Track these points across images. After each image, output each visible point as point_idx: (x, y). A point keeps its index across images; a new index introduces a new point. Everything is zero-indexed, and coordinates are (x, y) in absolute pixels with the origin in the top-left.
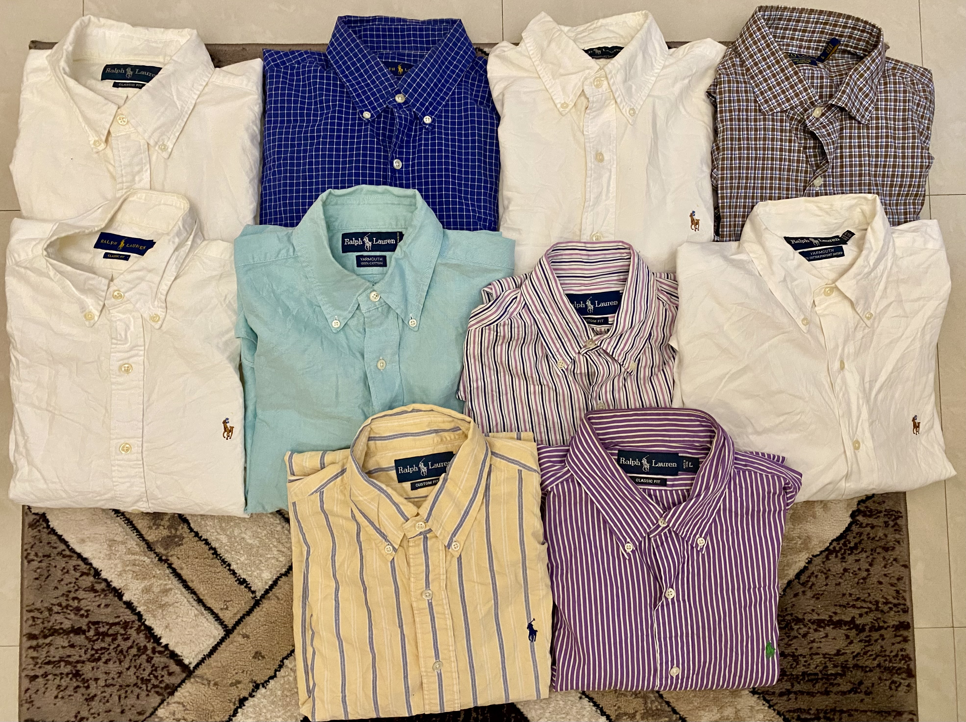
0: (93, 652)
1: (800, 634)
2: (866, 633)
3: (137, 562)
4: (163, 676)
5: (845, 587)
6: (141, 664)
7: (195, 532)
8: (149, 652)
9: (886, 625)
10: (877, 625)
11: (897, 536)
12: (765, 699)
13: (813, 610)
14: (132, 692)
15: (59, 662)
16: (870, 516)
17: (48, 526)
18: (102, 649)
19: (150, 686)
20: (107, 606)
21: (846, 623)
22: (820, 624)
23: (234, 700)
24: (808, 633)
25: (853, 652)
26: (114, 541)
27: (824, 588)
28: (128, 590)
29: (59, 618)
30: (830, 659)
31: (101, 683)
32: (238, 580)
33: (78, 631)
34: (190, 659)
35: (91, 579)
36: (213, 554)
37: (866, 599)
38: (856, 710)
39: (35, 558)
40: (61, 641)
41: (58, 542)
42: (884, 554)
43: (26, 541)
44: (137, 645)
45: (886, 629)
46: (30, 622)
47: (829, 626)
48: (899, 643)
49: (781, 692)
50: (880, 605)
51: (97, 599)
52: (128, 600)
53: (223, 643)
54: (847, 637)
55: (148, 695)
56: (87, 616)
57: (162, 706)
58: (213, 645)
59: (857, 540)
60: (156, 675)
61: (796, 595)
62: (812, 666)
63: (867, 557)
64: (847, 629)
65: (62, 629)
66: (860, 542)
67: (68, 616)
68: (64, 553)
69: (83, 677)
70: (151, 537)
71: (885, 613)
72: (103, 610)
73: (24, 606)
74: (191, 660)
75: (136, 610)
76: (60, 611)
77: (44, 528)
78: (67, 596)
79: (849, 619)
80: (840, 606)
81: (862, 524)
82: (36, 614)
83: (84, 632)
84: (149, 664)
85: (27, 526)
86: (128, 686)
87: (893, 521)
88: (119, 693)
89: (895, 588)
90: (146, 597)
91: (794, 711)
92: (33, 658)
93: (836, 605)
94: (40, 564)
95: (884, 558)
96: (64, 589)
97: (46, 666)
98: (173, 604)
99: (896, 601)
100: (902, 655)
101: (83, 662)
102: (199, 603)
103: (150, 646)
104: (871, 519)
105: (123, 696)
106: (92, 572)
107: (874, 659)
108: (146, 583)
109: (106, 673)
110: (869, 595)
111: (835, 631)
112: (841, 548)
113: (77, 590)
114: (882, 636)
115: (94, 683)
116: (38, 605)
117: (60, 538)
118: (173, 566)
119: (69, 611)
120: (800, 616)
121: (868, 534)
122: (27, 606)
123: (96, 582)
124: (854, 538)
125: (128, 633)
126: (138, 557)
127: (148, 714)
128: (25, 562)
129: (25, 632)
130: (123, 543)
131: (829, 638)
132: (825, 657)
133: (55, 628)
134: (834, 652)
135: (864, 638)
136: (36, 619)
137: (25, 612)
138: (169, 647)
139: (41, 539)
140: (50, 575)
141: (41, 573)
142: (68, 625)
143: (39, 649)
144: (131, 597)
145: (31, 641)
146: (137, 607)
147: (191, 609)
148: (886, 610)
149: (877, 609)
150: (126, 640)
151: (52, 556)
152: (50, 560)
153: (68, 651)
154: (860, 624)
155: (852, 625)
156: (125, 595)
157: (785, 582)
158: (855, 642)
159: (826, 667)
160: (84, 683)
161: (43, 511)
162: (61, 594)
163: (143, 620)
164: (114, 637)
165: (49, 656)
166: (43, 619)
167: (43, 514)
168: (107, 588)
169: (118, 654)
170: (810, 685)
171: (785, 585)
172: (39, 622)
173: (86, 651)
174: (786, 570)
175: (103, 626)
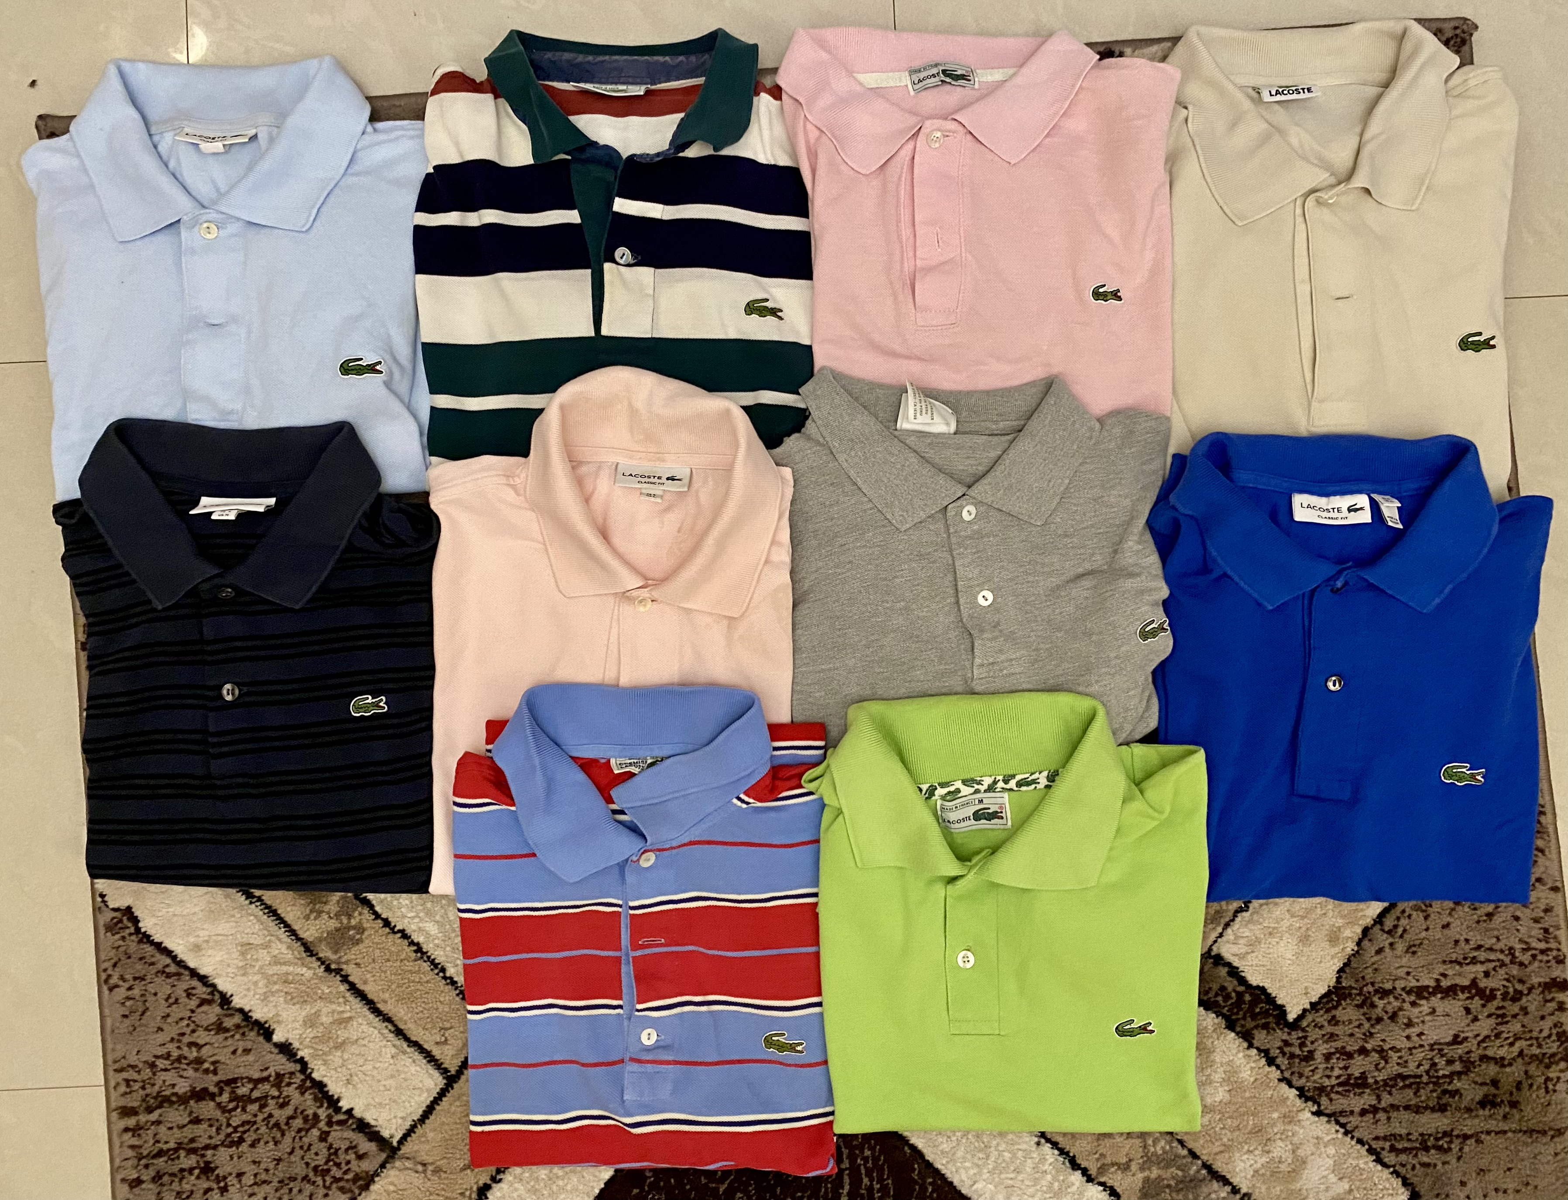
0: (230, 1130)
1: (1387, 1013)
2: (1495, 1003)
3: (291, 978)
4: (348, 1163)
5: (1458, 930)
6: (310, 1145)
7: (383, 919)
8: (322, 1125)
9: (1527, 988)
10: (1512, 988)
12: (1338, 1122)
13: (1408, 973)
14: (300, 1191)
15: (176, 1150)
17: (138, 930)
18: (243, 1124)
19: (328, 1180)
20: (247, 1051)
21: (1463, 989)
22: (1421, 992)
23: (468, 1193)
24: (1401, 1008)
25: (1478, 1035)
26: (250, 944)
27: (1424, 934)
28: (279, 1022)
29: (170, 1077)
30: (1441, 1053)
31: (248, 1180)
33: (203, 1096)
34: (392, 1129)
35: (217, 1010)
36: (416, 952)
37: (1494, 947)
38: (1489, 1132)
39: (121, 983)
40: (176, 1115)
41: (158, 955)
43: (103, 957)
44: (302, 1112)
45: (1528, 993)
46: (123, 1088)
47: (1435, 995)
49: (1363, 1109)
50: (1517, 954)
51: (230, 1041)
52: (283, 1040)
53: (444, 1099)
54: (1468, 1011)
55: (326, 1195)
56: (215, 1072)
58: (428, 1102)
60: (338, 1161)
61: (1380, 951)
62: (1412, 1065)
64: (1468, 998)
65: (175, 1094)
67: (185, 1074)
68: (167, 970)
69: (216, 1172)
70: (309, 932)
71: (1526, 967)
72: (240, 1059)
73: (110, 1062)
74: (393, 1131)
75: (295, 1055)
76: (169, 1067)
77: (131, 932)
78: (179, 1041)
79: (1468, 982)
80: (1451, 962)
82: (131, 1074)
83: (212, 1097)
84: (324, 1144)
85: (102, 931)
86: (293, 1179)
88: (278, 1194)
89: (1540, 926)
90: (310, 1033)
91: (1385, 1138)
92: (132, 1147)
93: (1444, 962)
94: (130, 993)
96: (172, 1031)
97: (155, 1161)
98: (357, 1040)
99: (1543, 946)
100: (1558, 1033)
101: (215, 1147)
102: (397, 1035)
103: (323, 1113)
106: (217, 996)
107: (1512, 1044)
108: (308, 1010)
109: (254, 1162)
110: (1498, 939)
111: (1447, 1003)
113: (193, 1031)
114: (1522, 1007)
115: (235, 1181)
116: (133, 1059)
117: (159, 947)
118: (351, 979)
120: (1388, 984)
122: (115, 1062)
123: (226, 1016)
125: (285, 1094)
126: (291, 969)
128: (105, 988)
129: (113, 1105)
130: (266, 946)
131: (1437, 1014)
132: (1432, 1050)
133: (163, 1093)
134: (1449, 1039)
135: (1493, 1011)
136: (131, 1083)
137: (111, 1073)
138: (354, 1112)
139: (128, 951)
140: (147, 1009)
141: (132, 1005)
142: (184, 1087)
143: (141, 1132)
144: (286, 1035)
145: (126, 1119)
146: (298, 1049)
147: (385, 1046)
148: (1526, 962)
149: (1512, 962)
150: (282, 1106)
151: (149, 977)
152: (145, 985)
153: (190, 1132)
154: (1486, 988)
155: (1474, 991)
156: (276, 1032)
157: (1359, 930)
158: (1480, 1017)
159: (1434, 1065)
160: (218, 1182)
161: (127, 905)
162: (169, 1039)
163: (309, 1071)
164: (262, 1102)
165: (158, 1142)
166: (144, 1081)
167: (129, 909)
168: (244, 1023)
169: (272, 1128)
170: (1410, 1093)
171: (1359, 935)
172: (136, 1086)
173: (219, 1128)
174: (1362, 910)
175: (244, 1085)
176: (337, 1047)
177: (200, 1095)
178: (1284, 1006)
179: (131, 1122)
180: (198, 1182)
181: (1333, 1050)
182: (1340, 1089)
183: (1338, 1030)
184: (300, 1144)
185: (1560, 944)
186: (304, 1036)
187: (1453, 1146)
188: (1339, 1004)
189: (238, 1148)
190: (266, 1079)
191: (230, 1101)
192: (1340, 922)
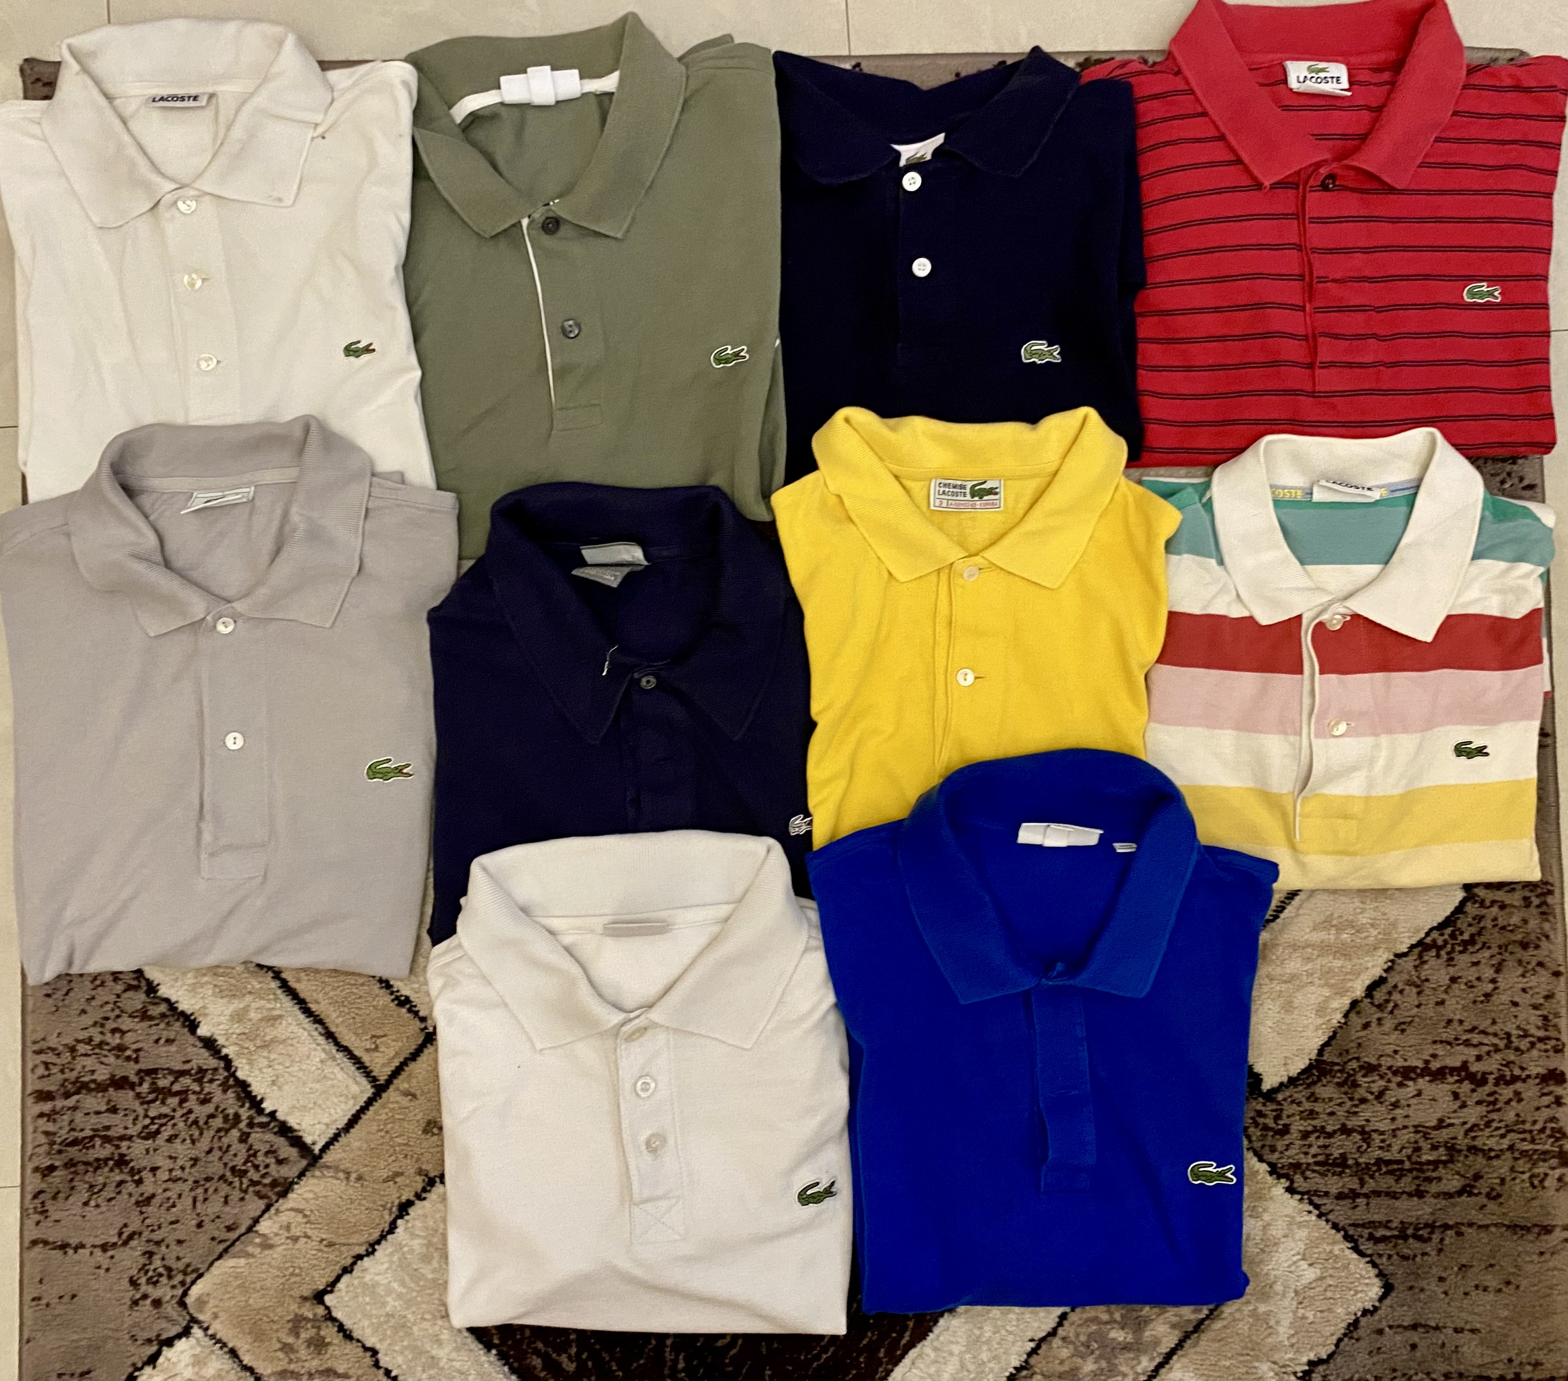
0: (148, 1121)
2: (1488, 1088)
3: (221, 969)
4: (267, 1166)
5: (1452, 1007)
6: (229, 1146)
8: (242, 1125)
9: (1524, 1075)
10: (1508, 1073)
11: (1545, 924)
12: (1311, 1203)
13: (1396, 1052)
14: (216, 1190)
15: (92, 1138)
18: (161, 1116)
19: (246, 1182)
20: (169, 1041)
21: (1453, 1070)
22: (1407, 1073)
23: (389, 1205)
24: (1387, 1089)
25: (1465, 1123)
27: (1416, 1010)
28: (206, 1015)
29: (89, 1062)
30: (1426, 1137)
31: (163, 1175)
32: (397, 998)
33: (122, 1086)
34: (315, 1136)
35: (144, 997)
37: (1489, 1030)
38: (1471, 1225)
40: (93, 1102)
42: (1520, 953)
44: (222, 1111)
45: (1524, 1081)
46: (41, 1071)
47: (1423, 1076)
48: (1548, 1106)
49: (1340, 1193)
50: (1514, 1040)
51: (153, 1029)
52: (208, 1034)
53: (371, 1108)
54: (1456, 1096)
55: (242, 1199)
56: (137, 1060)
57: (266, 1216)
58: (353, 1111)
59: (1473, 930)
60: (256, 1163)
61: (1366, 1026)
62: (1395, 1148)
63: (1492, 956)
64: (1457, 1081)
65: (94, 1081)
66: (1480, 933)
67: (105, 1061)
69: (132, 1164)
71: (1523, 1052)
72: (163, 1049)
73: (29, 1043)
74: (316, 1138)
75: (219, 1052)
76: (90, 1053)
78: (102, 1026)
79: (1458, 1064)
80: (1441, 1042)
81: (1483, 900)
82: (50, 1057)
83: (132, 1086)
84: (243, 1145)
86: (208, 1179)
87: (1537, 896)
88: (193, 1194)
89: (1539, 1013)
90: (237, 1028)
91: (1363, 1226)
92: (47, 1133)
93: (1435, 1042)
95: (1521, 961)
96: (95, 1015)
97: (69, 1149)
98: (285, 1040)
99: (1541, 1033)
100: (1553, 1128)
101: (130, 1138)
102: (327, 1038)
103: (245, 1113)
104: (1498, 892)
105: (201, 1198)
106: (143, 983)
107: (1503, 1136)
108: (238, 1004)
109: (171, 1157)
110: (1494, 1022)
111: (1434, 1085)
112: (1445, 942)
113: (118, 1017)
114: (1517, 1093)
115: (150, 1175)
116: (53, 1041)
118: (284, 975)
119: (106, 1053)
120: (1373, 1061)
121: (1495, 919)
122: (35, 1043)
123: (151, 1003)
124: (1470, 925)
125: (206, 1090)
127: (243, 1229)
129: (29, 1089)
131: (1423, 1096)
132: (1417, 1132)
133: (82, 1079)
134: (1433, 1123)
135: (1485, 1097)
136: (51, 1066)
137: (29, 1054)
138: (278, 1115)
140: (72, 990)
142: (104, 1074)
143: (56, 1116)
144: (213, 1030)
145: (41, 1104)
146: (222, 1046)
147: (315, 1050)
148: (1523, 1047)
149: (1507, 1047)
150: (204, 1101)
153: (107, 1119)
154: (1478, 1072)
155: (1463, 1074)
156: (201, 1026)
157: (1347, 1001)
158: (1468, 1103)
159: (1417, 1149)
160: (133, 1176)
162: (92, 1023)
163: (233, 1068)
164: (183, 1095)
165: (73, 1130)
166: (62, 1065)
168: (169, 1014)
169: (190, 1126)
170: (1390, 1180)
171: (1347, 1007)
172: (55, 1070)
173: (136, 1119)
174: (1350, 980)
175: (164, 1077)
176: (264, 1047)
177: (120, 1083)
178: (1261, 1076)
180: (112, 1174)
181: (1310, 1128)
182: (1317, 1168)
183: (1318, 1107)
184: (218, 1144)
185: (1560, 1032)
186: (230, 1032)
187: (1434, 1236)
188: (1319, 1080)
189: (154, 1142)
190: (188, 1073)
191: (150, 1093)
192: (1326, 992)
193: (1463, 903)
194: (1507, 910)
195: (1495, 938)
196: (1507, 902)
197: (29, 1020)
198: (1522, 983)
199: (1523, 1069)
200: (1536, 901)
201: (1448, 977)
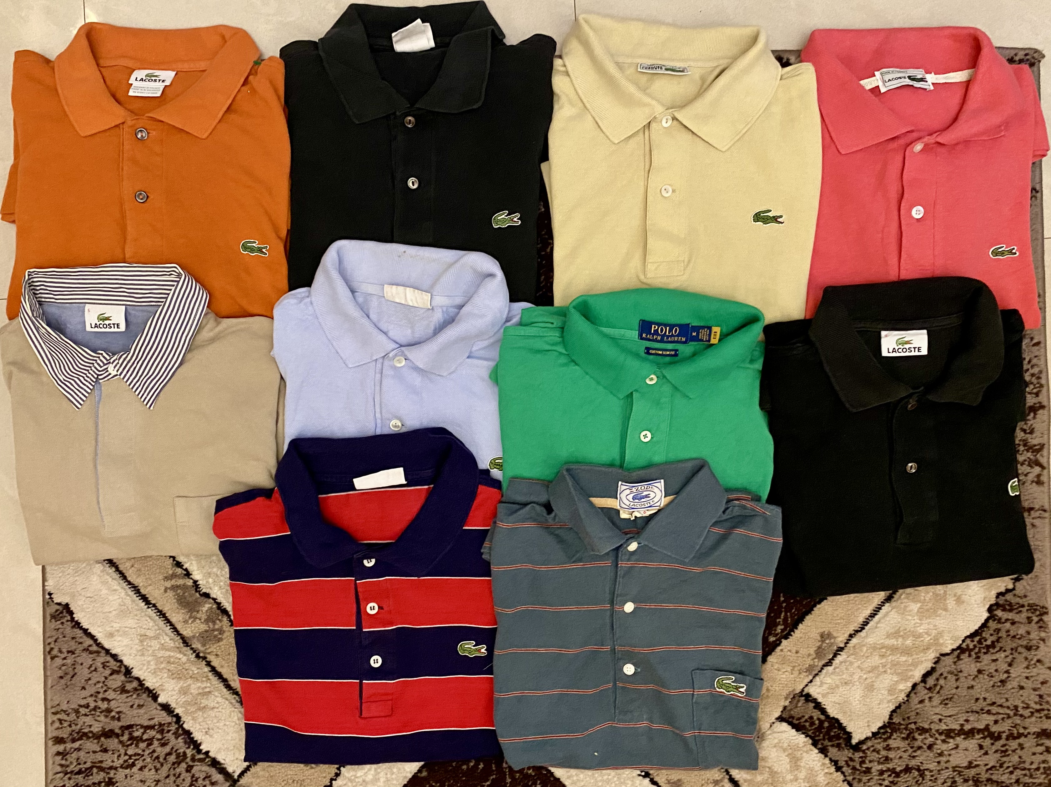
0: (127, 757)
1: (925, 744)
2: (1002, 742)
3: (172, 660)
5: (979, 690)
6: (180, 774)
8: (189, 761)
9: (1026, 733)
10: (1015, 732)
11: (1043, 635)
13: (941, 720)
15: (91, 768)
16: (1011, 611)
17: (72, 619)
18: (136, 754)
20: (140, 706)
21: (979, 731)
22: (949, 734)
24: (935, 744)
25: (986, 765)
26: (146, 635)
27: (954, 691)
28: (163, 690)
29: (88, 720)
30: (960, 773)
33: (109, 734)
35: (123, 678)
37: (1003, 704)
39: (59, 654)
40: (91, 745)
41: (85, 637)
42: (1025, 653)
43: (48, 634)
44: (176, 751)
45: (1026, 736)
46: (57, 724)
47: (959, 735)
48: (1041, 754)
50: (1019, 709)
51: (130, 699)
52: (165, 702)
54: (981, 747)
56: (119, 719)
59: (994, 638)
61: (922, 702)
62: (939, 781)
63: (1007, 657)
64: (982, 738)
65: (91, 732)
66: (998, 641)
67: (98, 719)
68: (90, 649)
70: (187, 632)
71: (1025, 718)
72: (136, 712)
73: (49, 707)
74: (235, 768)
75: (173, 712)
76: (88, 713)
77: (68, 621)
78: (96, 696)
79: (983, 727)
80: (972, 712)
81: (1000, 619)
82: (62, 716)
83: (117, 736)
84: (188, 774)
85: (48, 619)
87: (1037, 616)
89: (1037, 693)
90: (183, 699)
92: (62, 766)
93: (968, 712)
94: (65, 661)
95: (1026, 659)
96: (91, 690)
97: (76, 777)
98: (214, 707)
99: (1038, 707)
100: (1044, 768)
101: (116, 769)
103: (189, 752)
104: (1011, 614)
106: (123, 669)
107: (1011, 773)
108: (182, 684)
109: (142, 781)
110: (1007, 700)
111: (967, 741)
112: (975, 646)
113: (105, 691)
114: (1021, 745)
116: (64, 707)
117: (86, 632)
118: (212, 664)
120: (926, 726)
121: (1008, 631)
122: (52, 707)
123: (127, 682)
124: (991, 635)
125: (165, 738)
126: (172, 654)
128: (49, 658)
129: (50, 736)
130: (156, 637)
131: (959, 748)
132: (954, 771)
133: (83, 731)
134: (965, 764)
135: (999, 748)
136: (63, 722)
137: (49, 714)
138: (210, 754)
139: (65, 632)
140: (76, 674)
141: (66, 669)
142: (98, 727)
143: (67, 754)
144: (167, 699)
145: (58, 745)
146: (175, 708)
147: (234, 711)
148: (1026, 715)
149: (1015, 715)
150: (163, 745)
151: (77, 652)
152: (75, 657)
153: (99, 757)
154: (995, 732)
155: (986, 733)
156: (160, 696)
157: (910, 684)
158: (989, 752)
159: (954, 781)
161: (66, 602)
162: (89, 695)
163: (182, 723)
164: (150, 742)
165: (79, 764)
166: (71, 722)
167: (67, 605)
168: (140, 688)
169: (154, 760)
171: (909, 690)
172: (66, 724)
173: (119, 756)
174: (911, 670)
175: (137, 730)
176: (200, 709)
178: (851, 733)
179: (61, 748)
181: (884, 769)
183: (891, 754)
184: (173, 772)
186: (179, 700)
188: (891, 735)
189: (131, 770)
190: (152, 727)
191: (128, 740)
192: (895, 678)
193: (987, 620)
194: (1016, 625)
195: (1008, 644)
196: (1016, 620)
197: (49, 692)
198: (1027, 673)
199: (1025, 728)
200: (1035, 619)
201: (976, 670)
